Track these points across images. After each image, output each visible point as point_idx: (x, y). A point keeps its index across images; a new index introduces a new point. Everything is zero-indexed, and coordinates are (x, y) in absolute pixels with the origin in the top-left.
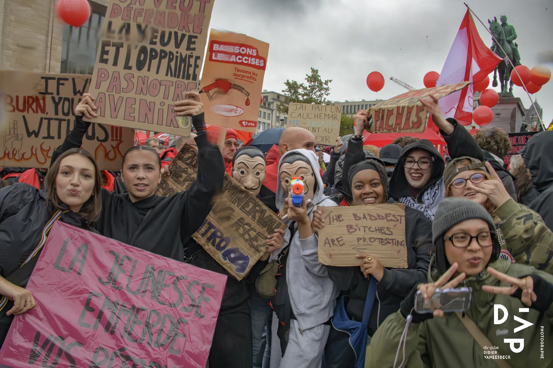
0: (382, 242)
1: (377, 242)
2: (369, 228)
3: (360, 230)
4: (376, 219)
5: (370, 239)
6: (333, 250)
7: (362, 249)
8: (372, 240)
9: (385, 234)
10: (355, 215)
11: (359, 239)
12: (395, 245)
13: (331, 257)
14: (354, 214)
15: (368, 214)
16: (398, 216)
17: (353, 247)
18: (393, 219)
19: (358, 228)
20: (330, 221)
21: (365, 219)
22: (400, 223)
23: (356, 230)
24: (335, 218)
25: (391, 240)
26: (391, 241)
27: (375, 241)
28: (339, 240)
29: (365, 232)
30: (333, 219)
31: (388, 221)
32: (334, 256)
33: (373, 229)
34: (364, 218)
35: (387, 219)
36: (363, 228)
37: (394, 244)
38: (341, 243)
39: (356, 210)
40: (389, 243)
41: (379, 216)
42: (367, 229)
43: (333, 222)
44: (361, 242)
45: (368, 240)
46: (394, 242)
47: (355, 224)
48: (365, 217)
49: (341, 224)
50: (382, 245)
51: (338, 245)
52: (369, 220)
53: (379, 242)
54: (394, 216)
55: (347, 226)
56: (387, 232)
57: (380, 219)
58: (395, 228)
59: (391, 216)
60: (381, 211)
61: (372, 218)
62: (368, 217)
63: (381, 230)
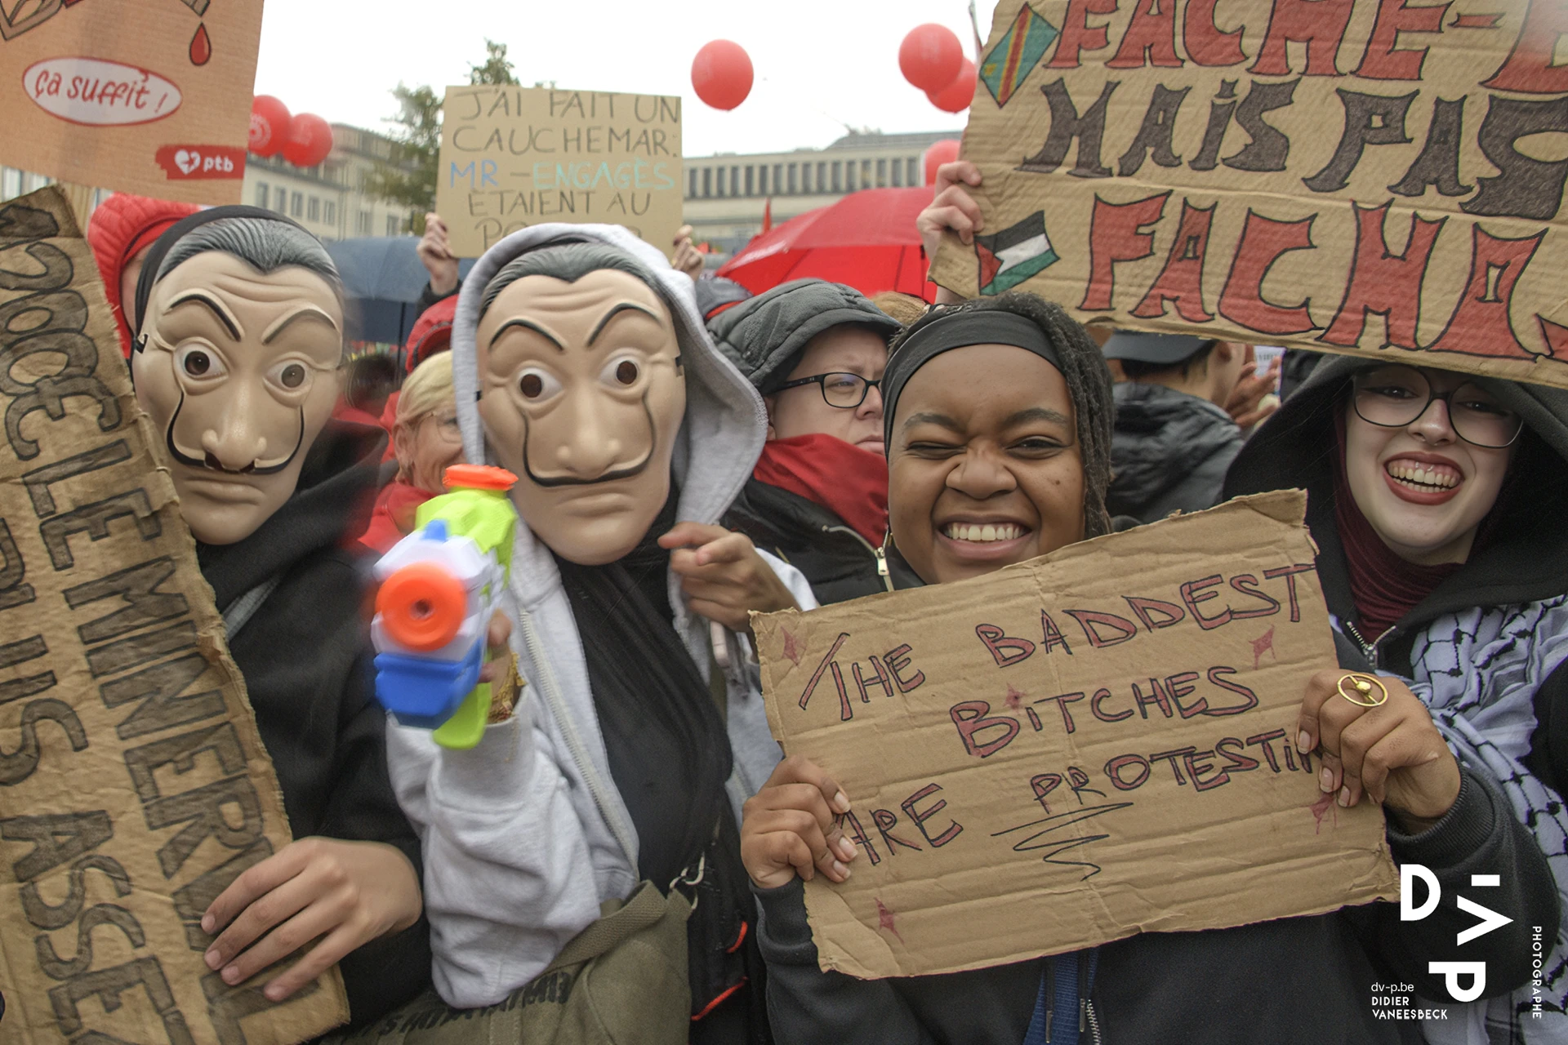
0: (1195, 773)
1: (1162, 782)
2: (1095, 703)
3: (1038, 726)
4: (1130, 632)
5: (1112, 767)
6: (898, 879)
7: (1069, 844)
8: (1129, 773)
9: (1205, 712)
10: (991, 636)
11: (1043, 785)
12: (1291, 766)
13: (890, 925)
14: (982, 631)
15: (1070, 613)
16: (1269, 574)
17: (1018, 836)
18: (1240, 601)
19: (1021, 715)
20: (845, 701)
21: (1058, 649)
22: (1295, 617)
23: (1014, 728)
24: (868, 671)
25: (1250, 742)
26: (1255, 751)
27: (1146, 774)
28: (921, 807)
29: (1071, 731)
30: (862, 685)
31: (1207, 624)
32: (905, 915)
33: (1121, 698)
34: (1048, 644)
35: (1199, 619)
36: (1054, 707)
37: (1281, 762)
38: (935, 826)
39: (990, 600)
40: (1243, 764)
41: (1140, 607)
42: (1081, 713)
43: (865, 698)
44: (1063, 799)
45: (1100, 780)
46: (1279, 753)
47: (1004, 693)
48: (1054, 636)
49: (916, 707)
50: (1201, 787)
51: (924, 844)
52: (1084, 650)
53: (1178, 776)
54: (1240, 583)
55: (955, 713)
56: (1219, 698)
57: (1150, 626)
58: (1266, 657)
59: (1224, 589)
60: (1148, 576)
61: (1104, 631)
62: (1072, 630)
63: (1176, 696)
